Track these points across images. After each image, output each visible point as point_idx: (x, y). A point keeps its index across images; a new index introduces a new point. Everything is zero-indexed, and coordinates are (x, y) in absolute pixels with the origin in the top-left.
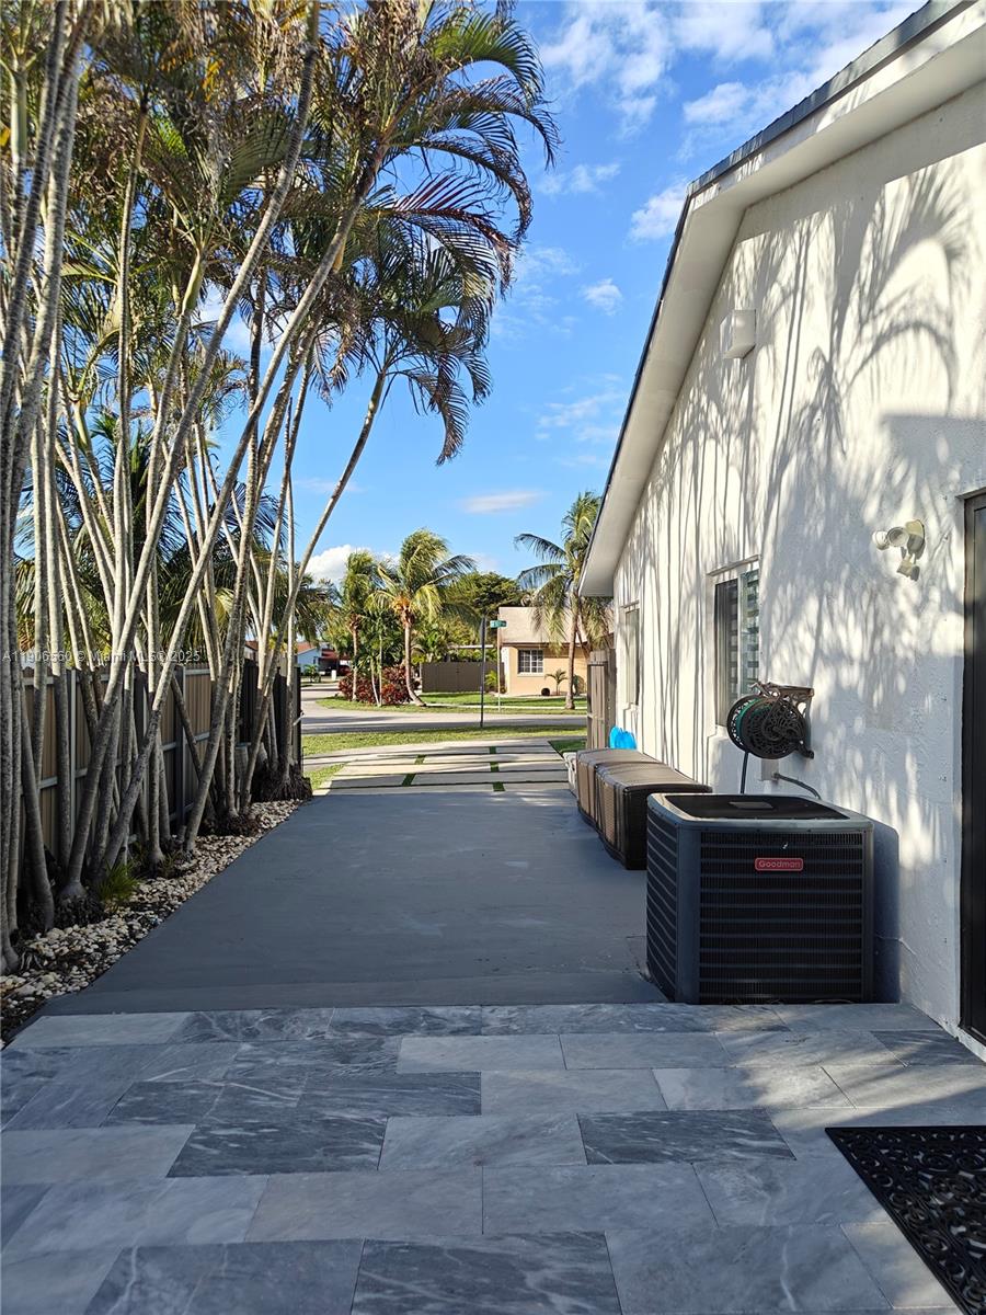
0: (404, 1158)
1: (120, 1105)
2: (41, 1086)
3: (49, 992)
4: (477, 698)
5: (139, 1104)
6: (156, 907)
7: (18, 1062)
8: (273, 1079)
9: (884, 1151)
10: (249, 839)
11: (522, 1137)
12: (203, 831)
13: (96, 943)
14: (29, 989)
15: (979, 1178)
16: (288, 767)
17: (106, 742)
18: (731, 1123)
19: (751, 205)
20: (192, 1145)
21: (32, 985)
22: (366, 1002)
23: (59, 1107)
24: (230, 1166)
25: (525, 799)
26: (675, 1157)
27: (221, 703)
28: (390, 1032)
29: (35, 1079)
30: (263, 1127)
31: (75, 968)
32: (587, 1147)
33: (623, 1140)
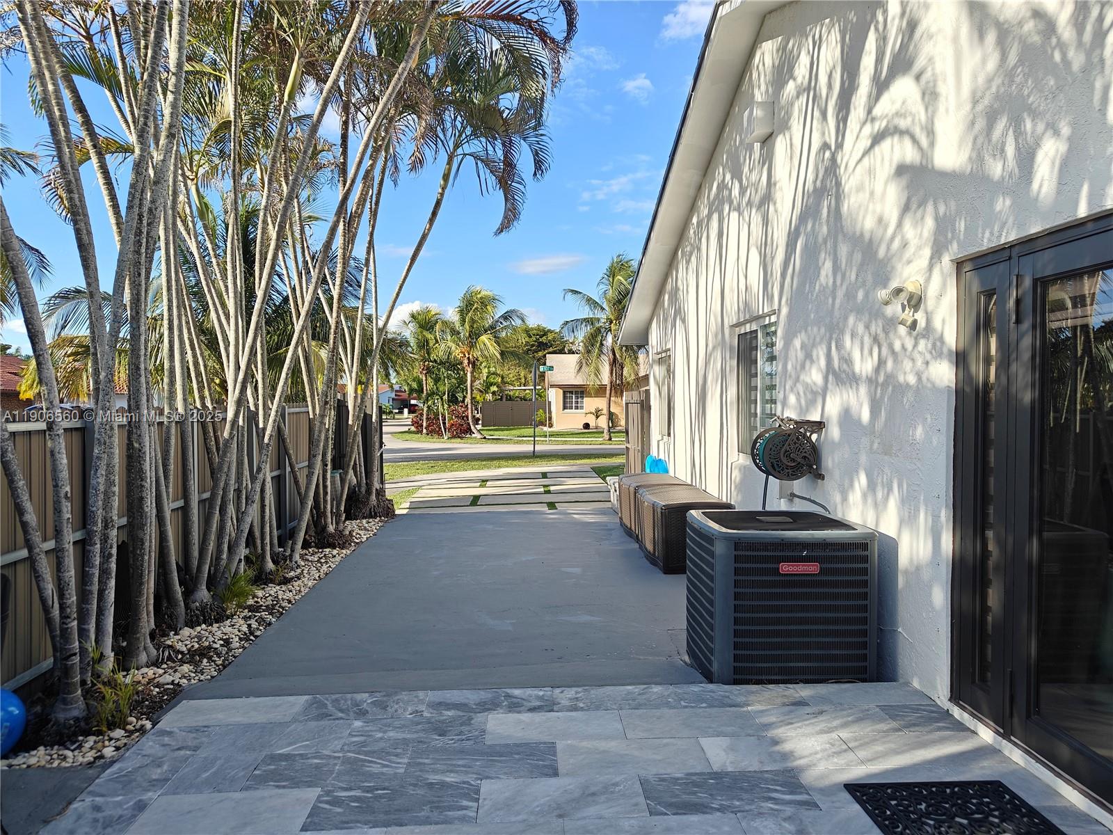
0: (498, 812)
1: (257, 772)
2: (188, 758)
3: (185, 681)
4: (530, 431)
5: (272, 772)
6: (270, 609)
7: (166, 739)
8: (382, 750)
9: (893, 803)
10: (344, 551)
11: (593, 794)
12: (306, 545)
13: (221, 639)
14: (168, 678)
15: (972, 823)
16: (374, 491)
17: (226, 470)
18: (766, 781)
19: (770, 12)
20: (320, 805)
21: (170, 675)
22: (458, 686)
23: (205, 775)
24: (352, 822)
25: (575, 516)
26: (722, 809)
27: (319, 436)
28: (478, 710)
29: (182, 753)
30: (377, 789)
31: (205, 661)
32: (648, 802)
33: (677, 796)
